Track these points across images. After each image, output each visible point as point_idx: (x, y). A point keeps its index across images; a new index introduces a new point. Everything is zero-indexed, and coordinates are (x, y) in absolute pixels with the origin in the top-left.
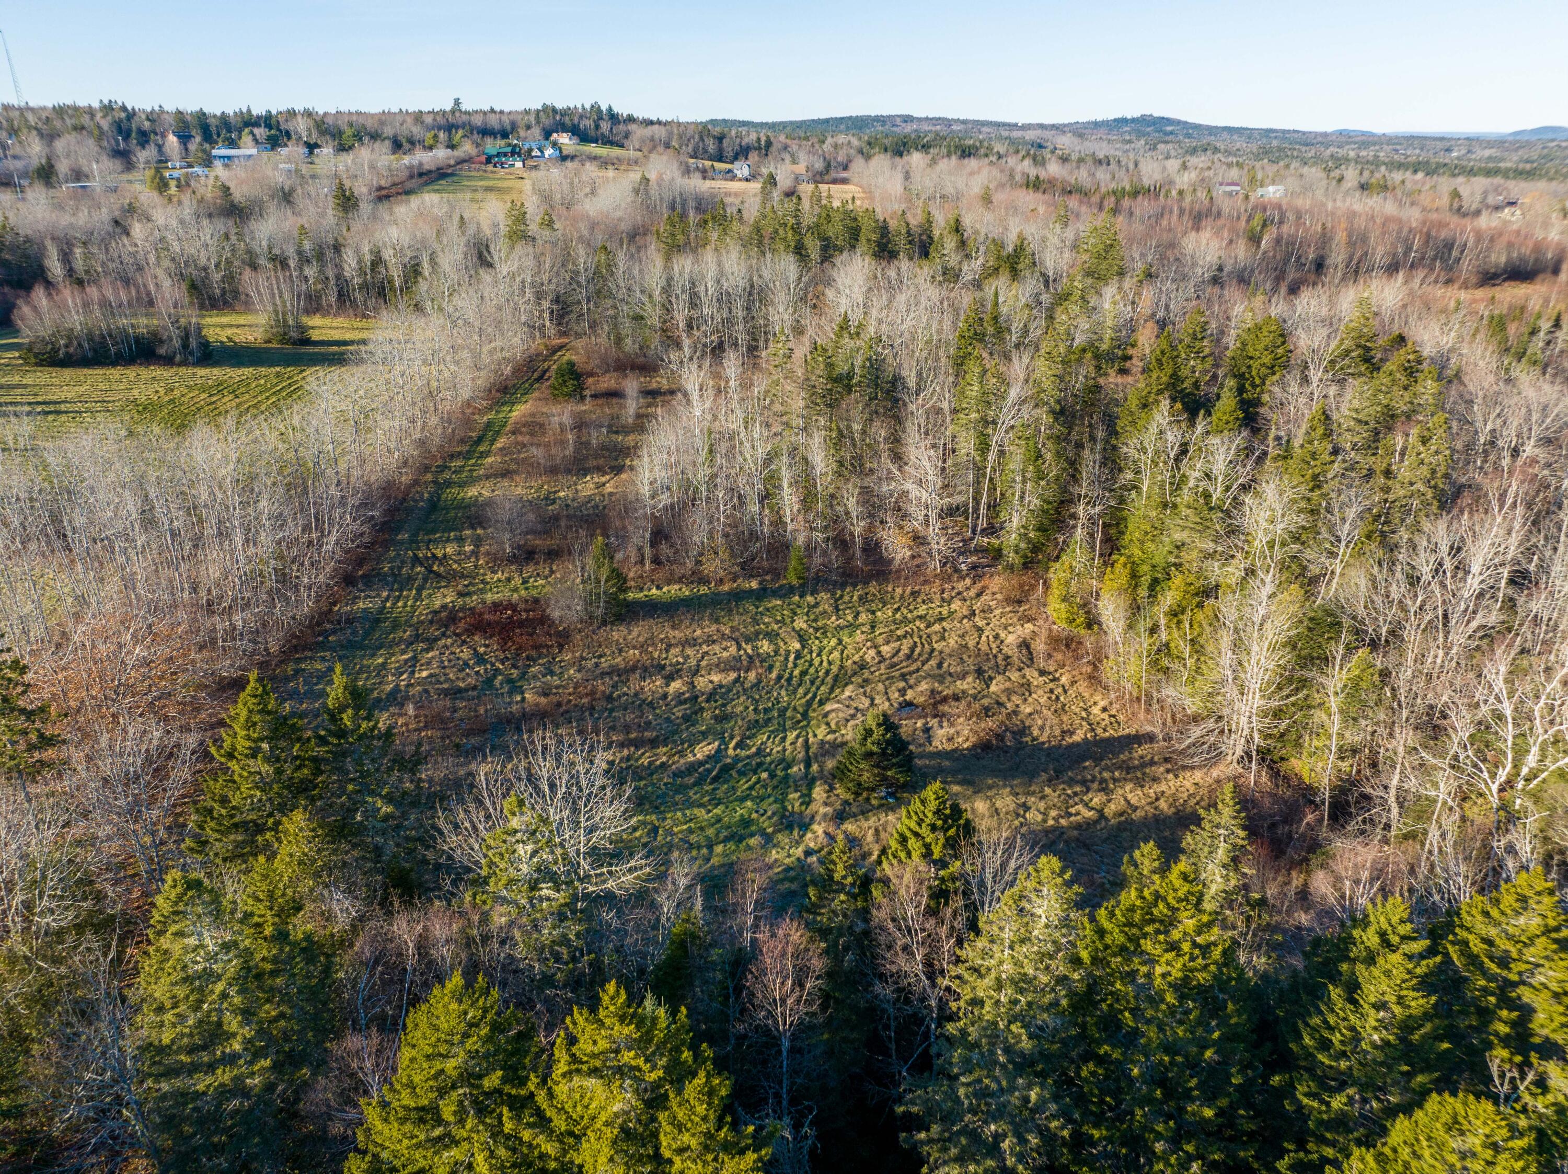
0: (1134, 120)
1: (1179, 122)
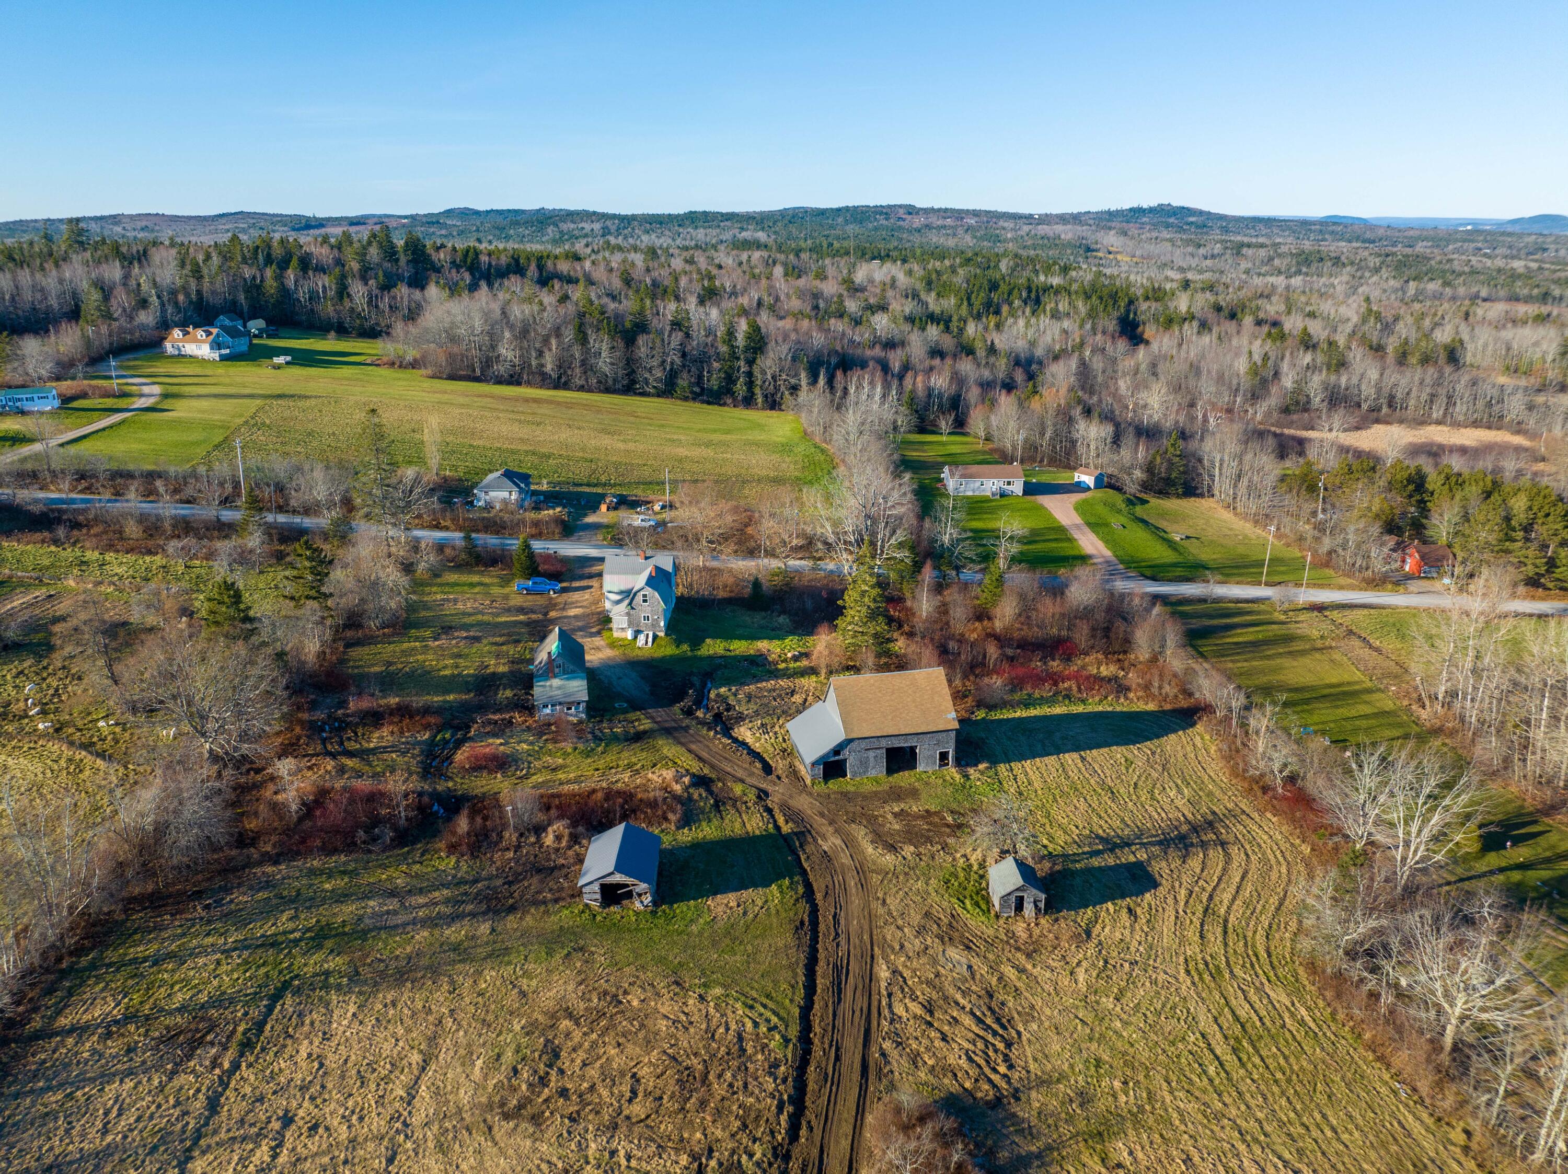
0: (1151, 210)
1: (1201, 213)
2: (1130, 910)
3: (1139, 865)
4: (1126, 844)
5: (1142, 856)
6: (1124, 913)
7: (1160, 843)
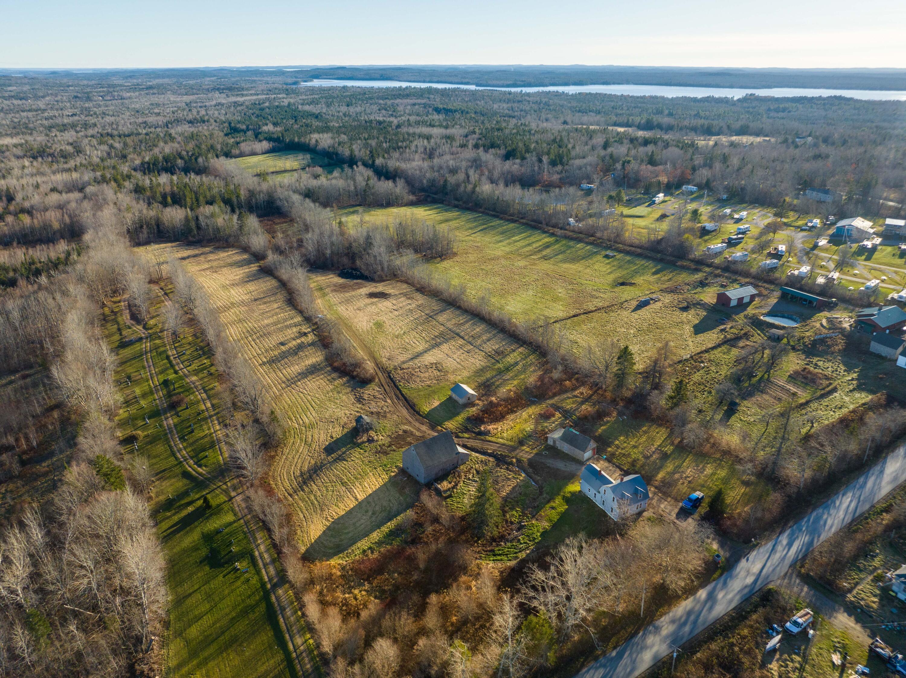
2: (332, 438)
3: (330, 454)
4: (335, 460)
5: (329, 459)
6: (334, 436)
7: (324, 466)
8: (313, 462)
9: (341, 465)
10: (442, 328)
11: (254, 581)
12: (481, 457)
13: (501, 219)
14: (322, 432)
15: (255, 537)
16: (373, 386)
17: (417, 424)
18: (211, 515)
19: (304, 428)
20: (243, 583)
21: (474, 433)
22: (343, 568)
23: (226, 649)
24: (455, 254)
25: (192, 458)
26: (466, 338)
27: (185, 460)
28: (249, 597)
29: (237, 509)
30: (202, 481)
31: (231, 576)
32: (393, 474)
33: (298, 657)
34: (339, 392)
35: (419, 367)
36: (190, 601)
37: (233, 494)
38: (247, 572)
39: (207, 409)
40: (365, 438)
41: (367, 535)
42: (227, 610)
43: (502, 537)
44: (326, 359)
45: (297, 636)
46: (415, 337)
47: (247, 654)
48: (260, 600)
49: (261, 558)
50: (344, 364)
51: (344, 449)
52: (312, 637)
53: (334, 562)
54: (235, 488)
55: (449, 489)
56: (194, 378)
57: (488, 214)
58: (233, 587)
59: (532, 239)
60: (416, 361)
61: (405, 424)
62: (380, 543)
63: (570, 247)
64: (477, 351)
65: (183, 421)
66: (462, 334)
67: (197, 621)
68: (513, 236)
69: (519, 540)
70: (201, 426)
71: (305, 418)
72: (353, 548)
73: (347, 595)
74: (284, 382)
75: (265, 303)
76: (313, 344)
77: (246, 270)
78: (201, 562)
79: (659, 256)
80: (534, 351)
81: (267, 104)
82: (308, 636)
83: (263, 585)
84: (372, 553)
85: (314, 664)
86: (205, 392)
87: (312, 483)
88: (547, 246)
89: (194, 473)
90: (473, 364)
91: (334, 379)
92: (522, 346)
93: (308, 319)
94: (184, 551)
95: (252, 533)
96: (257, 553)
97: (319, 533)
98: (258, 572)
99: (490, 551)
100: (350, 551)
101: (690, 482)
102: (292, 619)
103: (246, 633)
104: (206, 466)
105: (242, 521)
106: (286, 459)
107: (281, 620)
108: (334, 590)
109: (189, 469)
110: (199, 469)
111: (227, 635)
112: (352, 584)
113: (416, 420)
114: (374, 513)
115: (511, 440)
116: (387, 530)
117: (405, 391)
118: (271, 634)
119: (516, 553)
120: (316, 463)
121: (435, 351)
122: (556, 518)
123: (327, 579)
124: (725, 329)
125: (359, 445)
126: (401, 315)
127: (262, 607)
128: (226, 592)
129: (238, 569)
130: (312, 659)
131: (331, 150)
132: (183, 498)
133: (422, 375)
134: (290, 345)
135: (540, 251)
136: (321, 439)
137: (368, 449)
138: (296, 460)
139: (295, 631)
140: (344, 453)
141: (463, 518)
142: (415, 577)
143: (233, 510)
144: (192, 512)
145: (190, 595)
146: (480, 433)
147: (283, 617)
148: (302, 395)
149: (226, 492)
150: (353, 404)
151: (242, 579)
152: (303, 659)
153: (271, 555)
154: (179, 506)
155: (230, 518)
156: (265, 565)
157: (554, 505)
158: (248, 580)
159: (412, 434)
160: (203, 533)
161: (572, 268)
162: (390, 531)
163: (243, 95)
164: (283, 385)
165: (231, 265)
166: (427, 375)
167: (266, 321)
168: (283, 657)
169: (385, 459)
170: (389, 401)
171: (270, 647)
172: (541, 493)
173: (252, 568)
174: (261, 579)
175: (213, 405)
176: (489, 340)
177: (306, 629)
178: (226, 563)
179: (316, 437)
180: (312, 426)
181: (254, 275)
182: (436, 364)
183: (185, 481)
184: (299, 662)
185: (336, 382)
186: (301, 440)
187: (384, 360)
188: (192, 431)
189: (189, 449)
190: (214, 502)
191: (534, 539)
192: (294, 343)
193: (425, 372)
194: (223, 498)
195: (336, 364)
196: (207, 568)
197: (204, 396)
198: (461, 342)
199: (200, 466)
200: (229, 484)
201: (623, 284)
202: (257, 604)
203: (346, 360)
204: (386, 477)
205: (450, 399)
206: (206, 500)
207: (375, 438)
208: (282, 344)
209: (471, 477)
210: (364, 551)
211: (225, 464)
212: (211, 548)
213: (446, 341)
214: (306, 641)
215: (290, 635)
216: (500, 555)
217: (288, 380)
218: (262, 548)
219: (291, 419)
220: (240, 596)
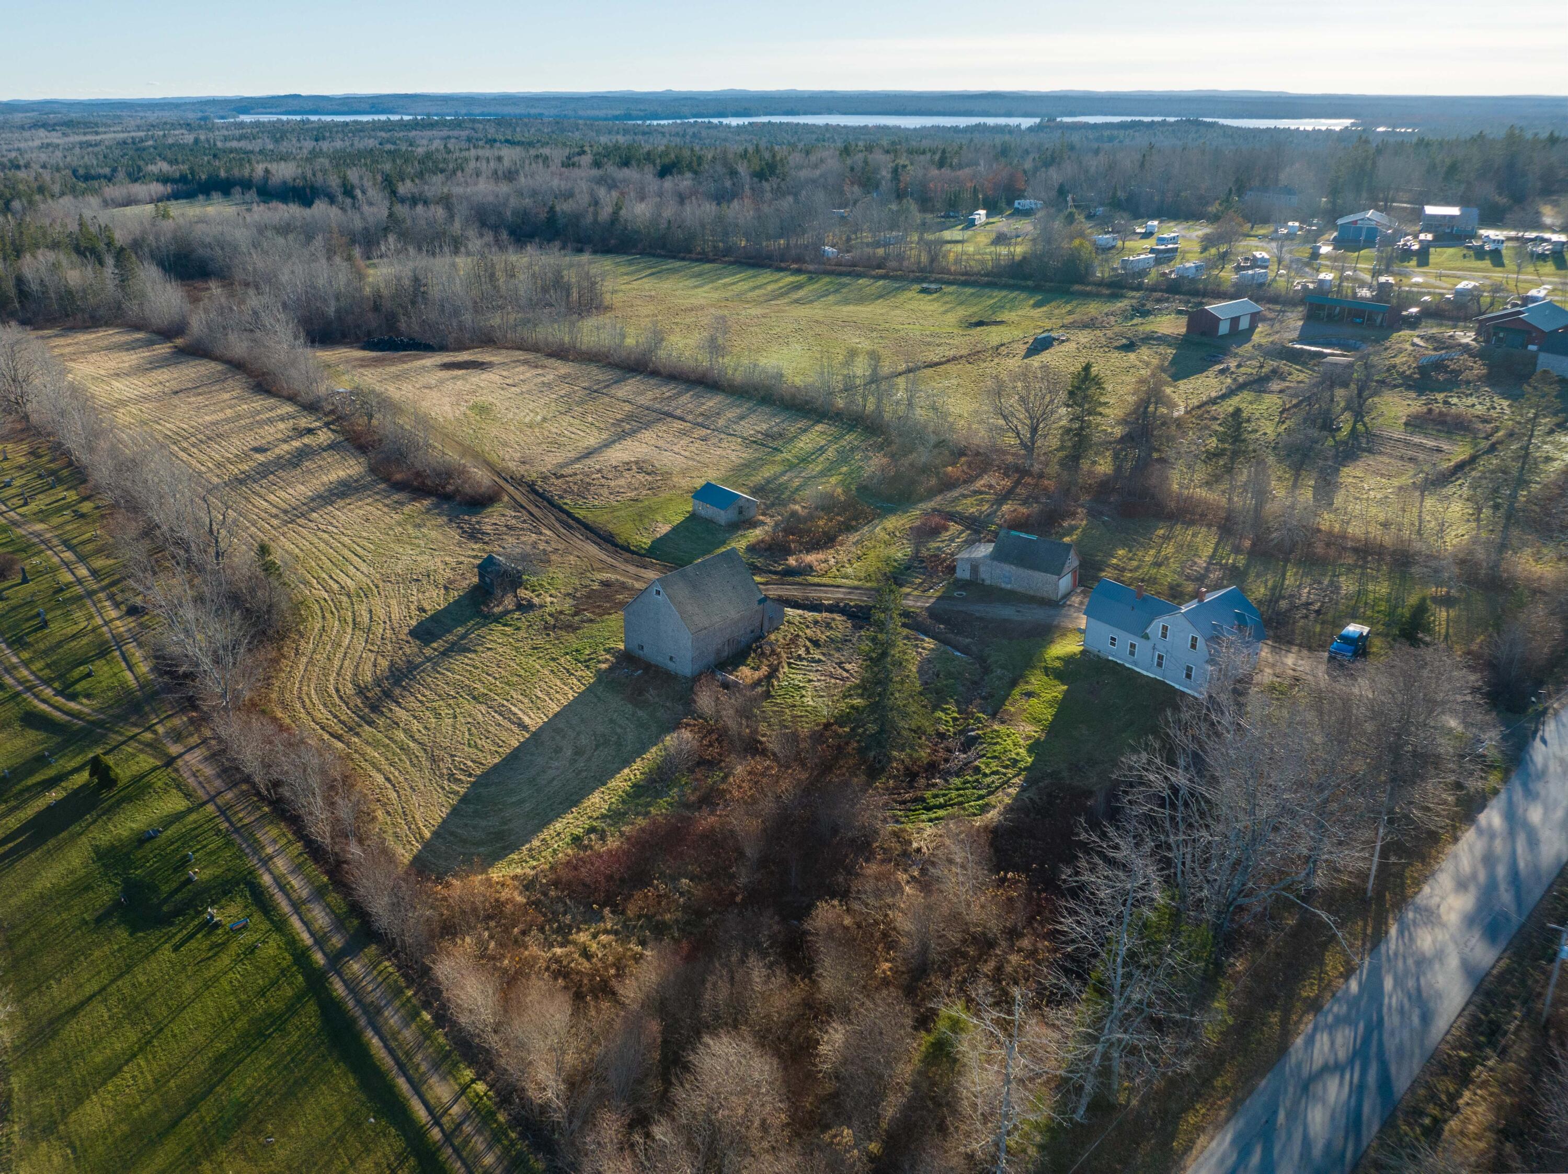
2: (425, 611)
3: (427, 643)
4: (444, 654)
5: (428, 651)
6: (428, 608)
7: (416, 667)
8: (384, 663)
9: (460, 662)
10: (627, 407)
11: (272, 948)
12: (809, 615)
13: (683, 259)
14: (393, 602)
15: (256, 841)
16: (497, 508)
17: (632, 569)
18: (119, 803)
19: (344, 599)
20: (238, 960)
21: (775, 573)
22: (528, 885)
23: (209, 1151)
24: (609, 308)
25: (48, 682)
26: (690, 417)
27: (29, 689)
28: (262, 993)
29: (191, 781)
30: (82, 729)
31: (199, 944)
32: (604, 666)
33: (448, 1137)
34: (418, 526)
35: (599, 471)
36: (72, 1031)
37: (174, 749)
38: (245, 927)
39: (80, 581)
40: (509, 602)
41: (576, 803)
42: (199, 1038)
43: (932, 768)
44: (372, 470)
45: (434, 1080)
46: (571, 425)
47: (281, 1154)
48: (299, 998)
49: (282, 888)
50: (418, 474)
51: (461, 630)
52: (479, 1077)
53: (498, 873)
54: (177, 736)
55: (758, 683)
56: (39, 527)
57: (654, 255)
58: (208, 974)
59: (761, 280)
60: (588, 462)
61: (600, 570)
62: (615, 816)
63: (845, 285)
64: (723, 436)
65: (14, 609)
66: (678, 412)
67: (104, 1083)
68: (719, 279)
69: (977, 770)
70: (67, 614)
71: (342, 578)
72: (545, 834)
73: (558, 951)
74: (276, 516)
75: (200, 394)
76: (331, 447)
77: (146, 354)
78: (99, 921)
79: (1030, 283)
80: (851, 429)
81: (151, 143)
82: (468, 1074)
83: (301, 957)
84: (603, 837)
85: (506, 1150)
86: (71, 548)
87: (394, 707)
88: (799, 287)
89: (57, 714)
90: (721, 457)
91: (402, 504)
92: (818, 422)
93: (311, 407)
94: (45, 899)
95: (246, 832)
96: (267, 879)
97: (439, 814)
98: (280, 926)
99: (915, 800)
100: (536, 843)
101: (1318, 612)
102: (409, 1034)
103: (269, 1093)
104: (88, 696)
105: (210, 808)
106: (311, 661)
107: (375, 1041)
108: (518, 943)
109: (44, 707)
110: (72, 705)
111: (207, 1111)
112: (568, 919)
113: (626, 561)
114: (578, 752)
115: (868, 578)
116: (626, 786)
117: (580, 513)
118: (347, 1083)
119: (980, 797)
120: (392, 664)
121: (628, 442)
122: (1048, 714)
123: (489, 917)
124: (1228, 368)
125: (497, 619)
126: (529, 392)
127: (310, 1016)
128: (188, 989)
129: (217, 925)
130: (496, 1138)
131: (300, 183)
132: (31, 773)
133: (612, 484)
134: (277, 451)
135: (787, 293)
136: (395, 616)
137: (523, 624)
138: (337, 663)
139: (423, 1068)
140: (463, 637)
141: (818, 737)
142: (742, 880)
143: (179, 786)
144: (59, 803)
145: (74, 1011)
146: (790, 572)
147: (378, 1032)
148: (325, 536)
149: (154, 747)
150: (459, 544)
151: (234, 948)
152: (466, 1142)
153: (309, 880)
154: (21, 792)
155: (175, 803)
156: (296, 906)
157: (1029, 688)
158: (252, 950)
159: (624, 587)
160: (96, 849)
161: (864, 311)
162: (634, 786)
163: (97, 133)
164: (275, 522)
165: (108, 348)
166: (622, 482)
167: (207, 418)
168: (399, 1144)
169: (573, 640)
170: (548, 532)
171: (354, 1122)
172: (987, 670)
173: (257, 917)
174: (292, 942)
175: (94, 573)
176: (742, 418)
177: (456, 1056)
178: (177, 912)
179: (381, 613)
180: (364, 593)
181: (166, 359)
182: (637, 463)
183: (32, 735)
184: (456, 1150)
185: (407, 509)
186: (344, 621)
187: (512, 465)
188: (45, 625)
189: (39, 664)
190: (124, 772)
191: (1015, 762)
192: (286, 447)
193: (616, 478)
194: (146, 762)
195: (398, 477)
196: (122, 934)
197: (68, 555)
198: (678, 425)
199: (73, 697)
200: (160, 729)
201: (980, 324)
202: (292, 1008)
203: (419, 466)
204: (589, 677)
205: (693, 517)
206: (98, 768)
207: (536, 601)
208: (259, 450)
209: (802, 652)
210: (576, 839)
211: (142, 687)
212: (126, 881)
213: (647, 426)
214: (464, 1089)
215: (409, 1080)
216: (941, 807)
217: (285, 512)
218: (281, 864)
219: (306, 583)
220: (234, 992)
